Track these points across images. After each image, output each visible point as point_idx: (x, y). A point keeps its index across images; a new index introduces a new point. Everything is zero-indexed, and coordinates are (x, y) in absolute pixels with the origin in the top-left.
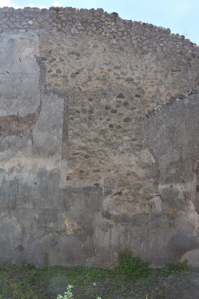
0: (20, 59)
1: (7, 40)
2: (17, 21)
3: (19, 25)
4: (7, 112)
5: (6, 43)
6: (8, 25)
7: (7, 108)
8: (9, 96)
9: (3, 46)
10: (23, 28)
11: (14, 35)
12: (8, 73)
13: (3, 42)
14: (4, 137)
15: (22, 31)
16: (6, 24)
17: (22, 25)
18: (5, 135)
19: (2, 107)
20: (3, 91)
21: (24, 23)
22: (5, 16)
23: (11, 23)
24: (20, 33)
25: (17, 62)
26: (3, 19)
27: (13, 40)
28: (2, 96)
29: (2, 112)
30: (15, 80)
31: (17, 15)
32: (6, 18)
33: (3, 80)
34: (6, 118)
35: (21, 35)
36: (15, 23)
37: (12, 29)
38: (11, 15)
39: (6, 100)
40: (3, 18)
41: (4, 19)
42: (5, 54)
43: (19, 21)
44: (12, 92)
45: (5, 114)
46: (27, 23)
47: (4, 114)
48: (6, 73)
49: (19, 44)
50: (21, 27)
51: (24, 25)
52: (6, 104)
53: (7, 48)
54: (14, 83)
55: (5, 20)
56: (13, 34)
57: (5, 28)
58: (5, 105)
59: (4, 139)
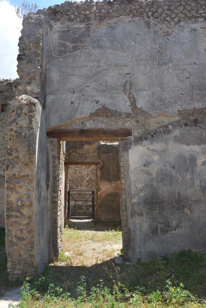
0: (205, 49)
1: (189, 30)
2: (193, 10)
3: (196, 13)
4: (202, 104)
5: (187, 33)
6: (185, 15)
7: (202, 100)
8: (201, 88)
9: (185, 36)
10: (201, 17)
11: (193, 25)
12: (196, 64)
13: (185, 32)
14: (204, 129)
15: (200, 19)
16: (182, 13)
17: (199, 13)
18: (204, 127)
19: (197, 99)
20: (195, 83)
21: (202, 12)
22: (180, 5)
23: (188, 12)
24: (199, 23)
25: (203, 53)
26: (178, 8)
27: (195, 30)
28: (194, 88)
29: (198, 104)
30: (204, 71)
31: (193, 3)
32: (182, 7)
33: (192, 71)
34: (202, 110)
35: (201, 24)
36: (191, 12)
37: (190, 18)
38: (186, 3)
39: (199, 92)
40: (178, 6)
41: (180, 7)
42: (189, 45)
43: (195, 9)
44: (203, 84)
45: (201, 106)
46: (205, 12)
47: (199, 107)
48: (194, 64)
49: (202, 34)
50: (199, 16)
51: (202, 13)
52: (200, 95)
53: (190, 38)
54: (204, 74)
55: (182, 9)
56: (192, 23)
57: (182, 18)
58: (199, 97)
59: (204, 132)
